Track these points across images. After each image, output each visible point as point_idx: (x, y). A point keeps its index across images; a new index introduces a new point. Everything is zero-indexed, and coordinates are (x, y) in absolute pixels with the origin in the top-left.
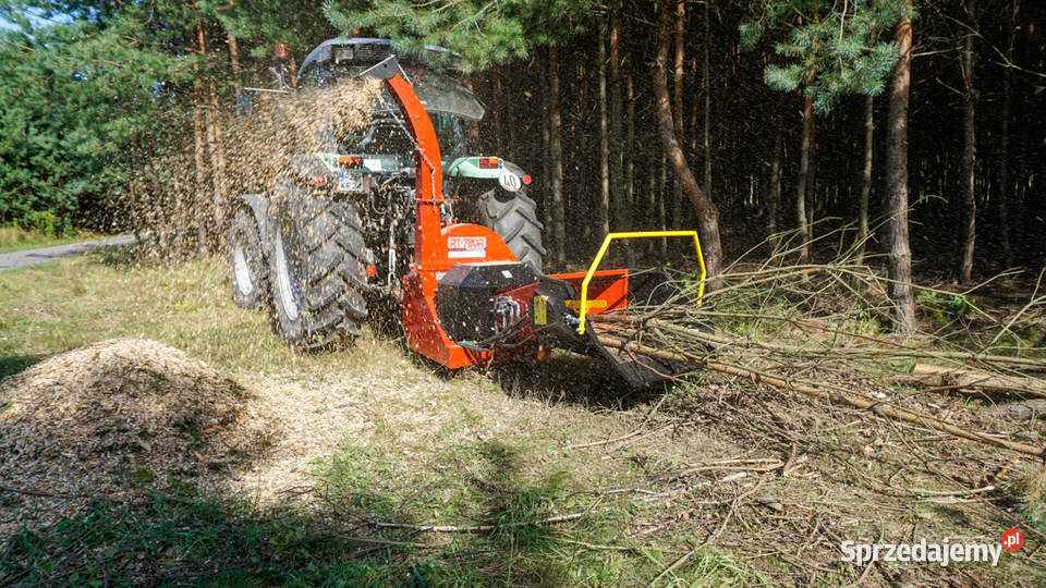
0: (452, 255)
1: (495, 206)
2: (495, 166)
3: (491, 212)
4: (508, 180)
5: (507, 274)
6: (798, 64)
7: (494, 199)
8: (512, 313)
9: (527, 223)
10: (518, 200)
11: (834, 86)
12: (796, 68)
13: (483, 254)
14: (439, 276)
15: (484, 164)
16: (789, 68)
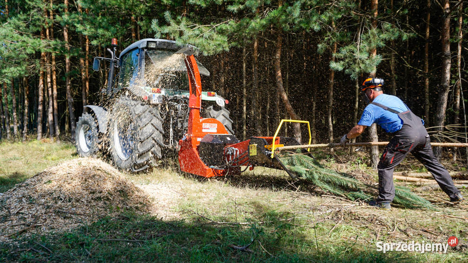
0: (204, 131)
1: (213, 113)
2: (214, 96)
3: (212, 115)
4: (220, 102)
5: (229, 139)
6: (343, 61)
7: (213, 110)
8: (235, 154)
9: (227, 120)
10: (222, 110)
11: (357, 70)
12: (342, 62)
13: (216, 131)
14: (199, 140)
15: (209, 95)
16: (339, 62)
